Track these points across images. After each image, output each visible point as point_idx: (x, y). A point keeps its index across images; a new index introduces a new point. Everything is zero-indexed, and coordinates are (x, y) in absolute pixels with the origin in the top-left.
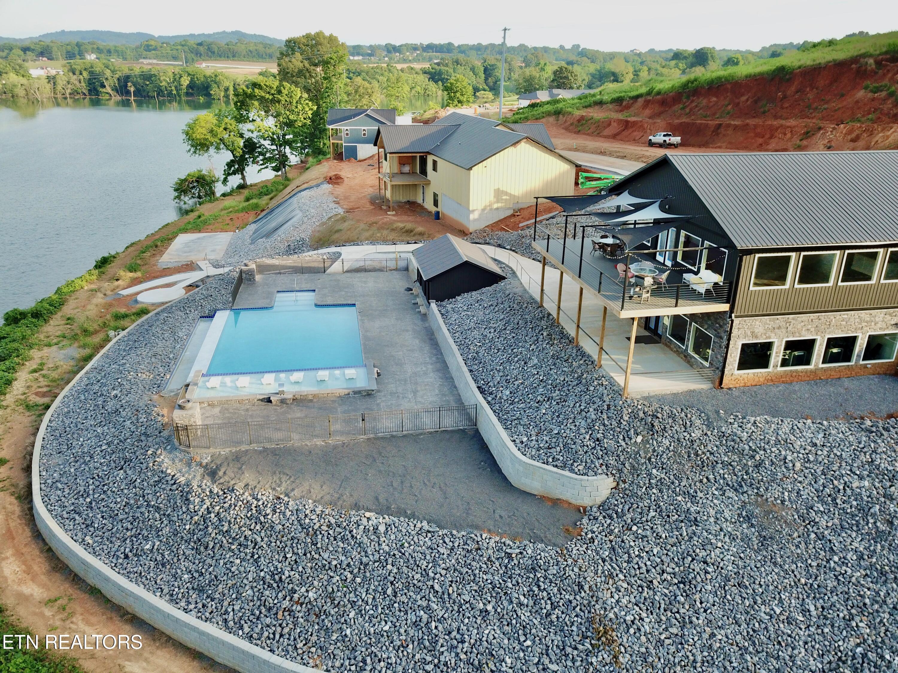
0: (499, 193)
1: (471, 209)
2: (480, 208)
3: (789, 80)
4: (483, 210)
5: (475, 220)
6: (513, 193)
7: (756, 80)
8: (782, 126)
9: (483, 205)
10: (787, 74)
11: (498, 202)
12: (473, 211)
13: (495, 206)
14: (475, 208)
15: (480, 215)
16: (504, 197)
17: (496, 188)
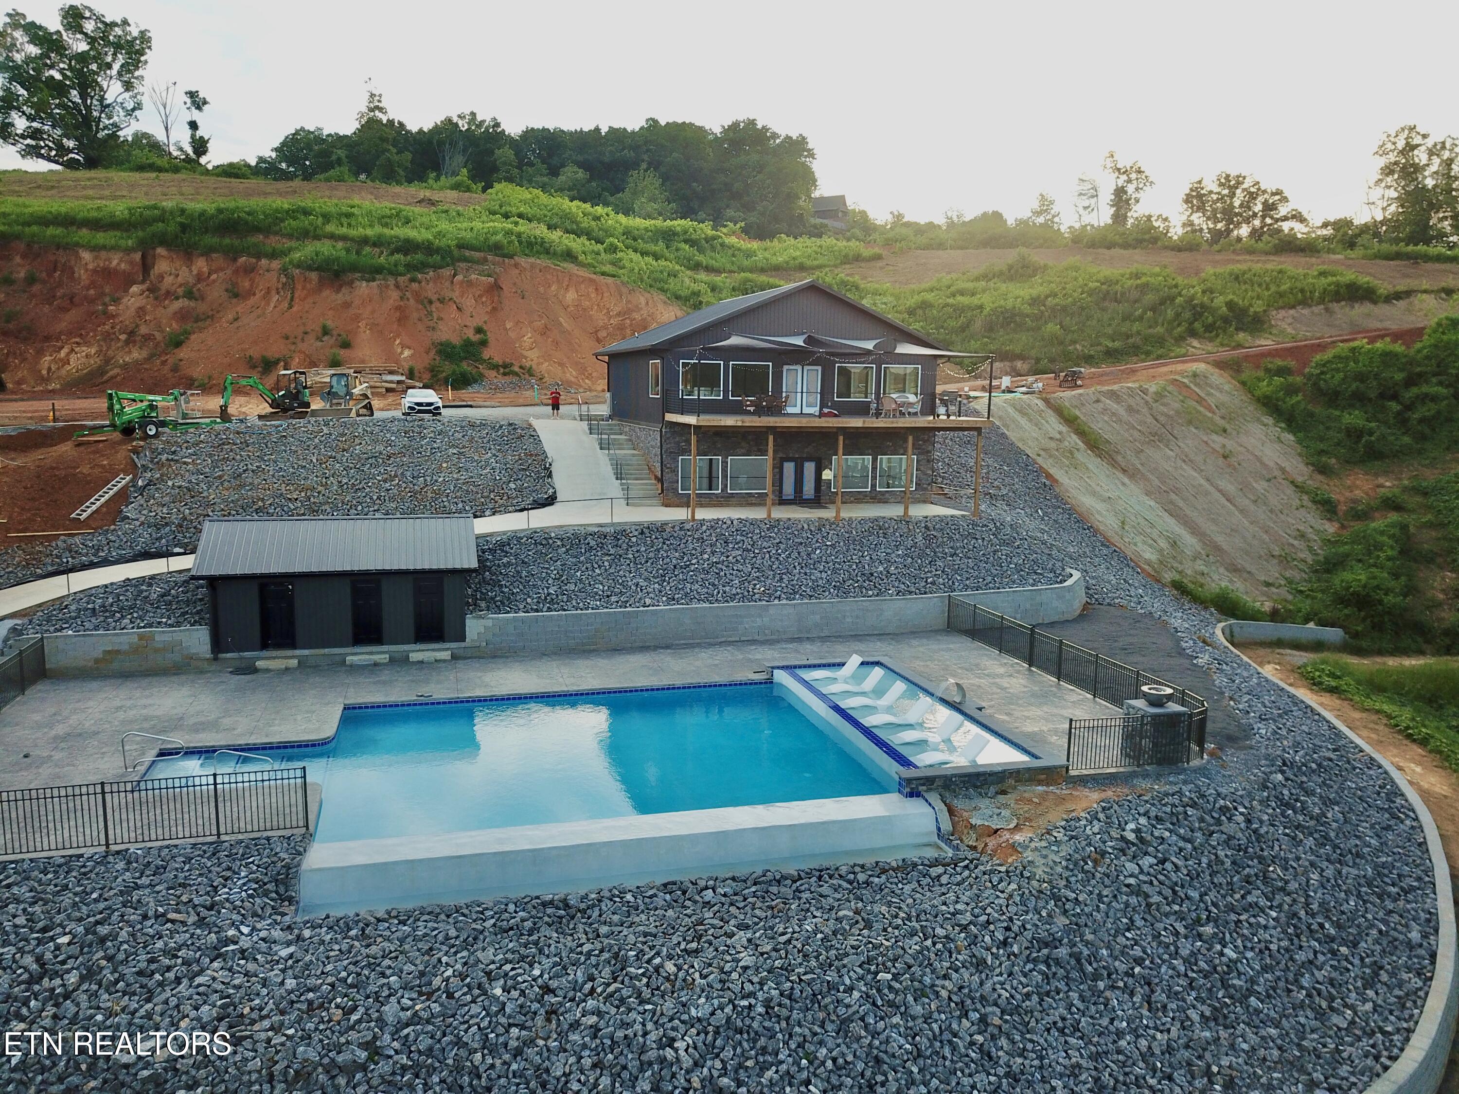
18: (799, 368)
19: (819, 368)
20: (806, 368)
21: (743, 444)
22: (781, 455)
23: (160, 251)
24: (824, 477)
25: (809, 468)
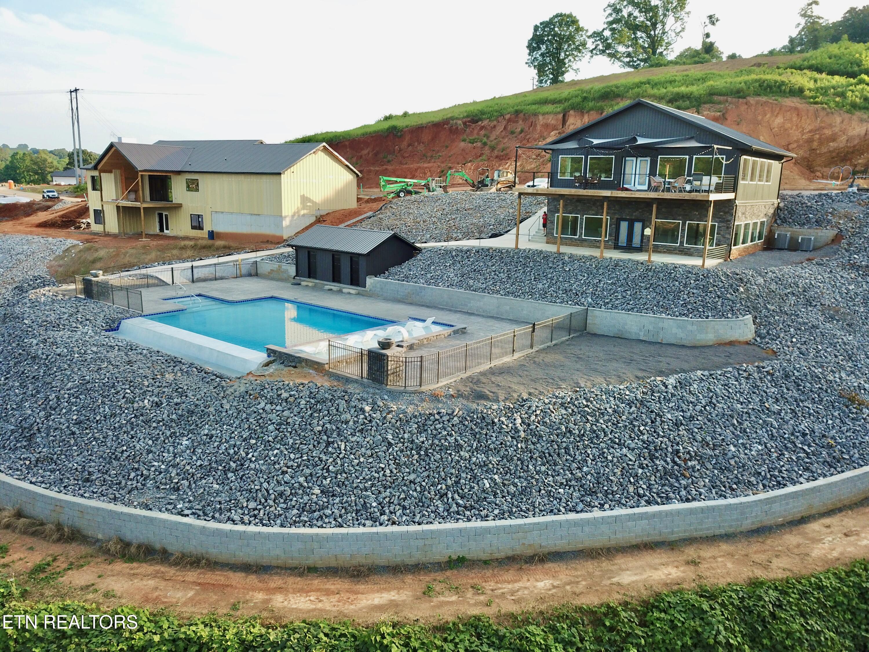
0: (304, 199)
1: (283, 215)
2: (290, 214)
3: (401, 136)
4: (293, 216)
5: (287, 227)
6: (314, 200)
7: (372, 137)
8: (420, 167)
9: (293, 211)
10: (398, 131)
11: (304, 209)
12: (285, 217)
13: (302, 212)
14: (286, 214)
15: (291, 221)
16: (308, 204)
17: (302, 194)
18: (634, 159)
19: (649, 159)
20: (639, 159)
21: (593, 208)
22: (617, 216)
23: (572, 112)
24: (645, 233)
25: (638, 226)
